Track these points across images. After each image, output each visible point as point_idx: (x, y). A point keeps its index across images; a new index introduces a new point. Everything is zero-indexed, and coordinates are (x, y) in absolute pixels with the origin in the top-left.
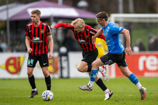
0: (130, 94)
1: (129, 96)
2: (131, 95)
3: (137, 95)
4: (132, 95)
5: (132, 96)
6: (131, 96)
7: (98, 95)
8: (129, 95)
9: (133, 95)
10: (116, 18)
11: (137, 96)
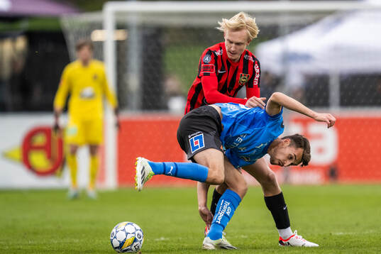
0: (159, 237)
1: (156, 242)
2: (162, 239)
3: (180, 238)
4: (165, 237)
5: (167, 242)
6: (163, 241)
7: (68, 240)
8: (157, 240)
9: (168, 239)
10: (118, 14)
11: (179, 240)
